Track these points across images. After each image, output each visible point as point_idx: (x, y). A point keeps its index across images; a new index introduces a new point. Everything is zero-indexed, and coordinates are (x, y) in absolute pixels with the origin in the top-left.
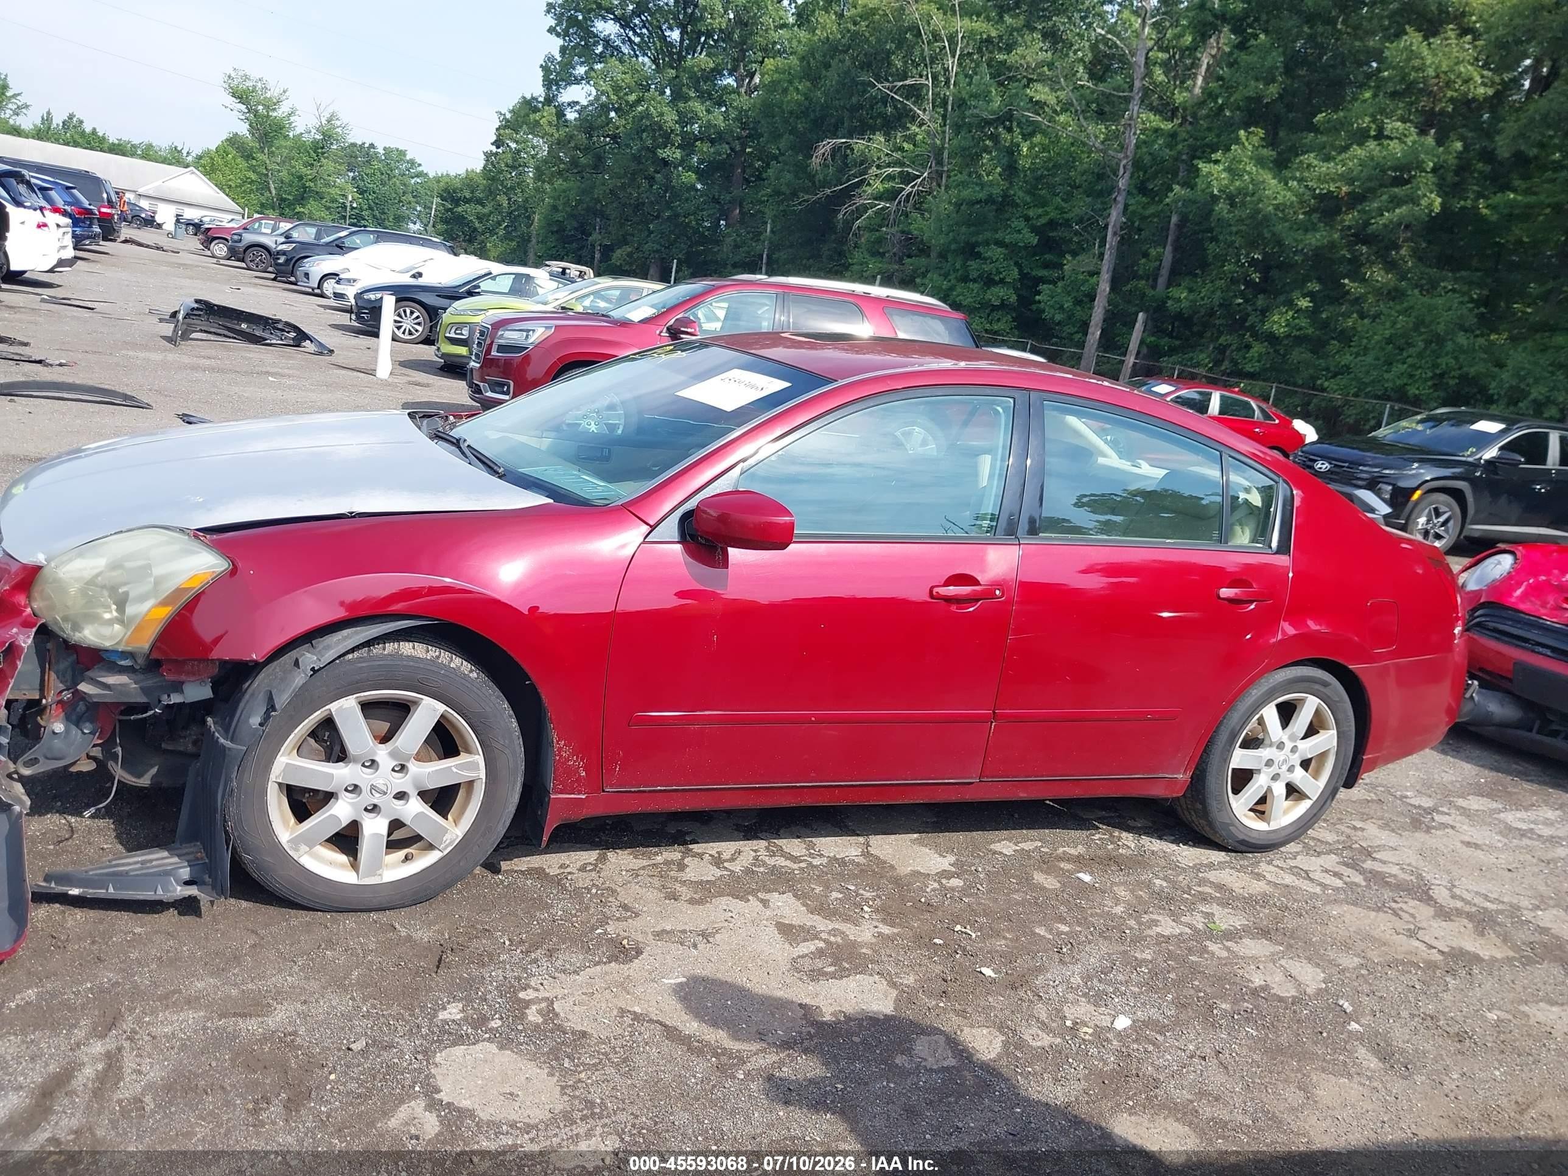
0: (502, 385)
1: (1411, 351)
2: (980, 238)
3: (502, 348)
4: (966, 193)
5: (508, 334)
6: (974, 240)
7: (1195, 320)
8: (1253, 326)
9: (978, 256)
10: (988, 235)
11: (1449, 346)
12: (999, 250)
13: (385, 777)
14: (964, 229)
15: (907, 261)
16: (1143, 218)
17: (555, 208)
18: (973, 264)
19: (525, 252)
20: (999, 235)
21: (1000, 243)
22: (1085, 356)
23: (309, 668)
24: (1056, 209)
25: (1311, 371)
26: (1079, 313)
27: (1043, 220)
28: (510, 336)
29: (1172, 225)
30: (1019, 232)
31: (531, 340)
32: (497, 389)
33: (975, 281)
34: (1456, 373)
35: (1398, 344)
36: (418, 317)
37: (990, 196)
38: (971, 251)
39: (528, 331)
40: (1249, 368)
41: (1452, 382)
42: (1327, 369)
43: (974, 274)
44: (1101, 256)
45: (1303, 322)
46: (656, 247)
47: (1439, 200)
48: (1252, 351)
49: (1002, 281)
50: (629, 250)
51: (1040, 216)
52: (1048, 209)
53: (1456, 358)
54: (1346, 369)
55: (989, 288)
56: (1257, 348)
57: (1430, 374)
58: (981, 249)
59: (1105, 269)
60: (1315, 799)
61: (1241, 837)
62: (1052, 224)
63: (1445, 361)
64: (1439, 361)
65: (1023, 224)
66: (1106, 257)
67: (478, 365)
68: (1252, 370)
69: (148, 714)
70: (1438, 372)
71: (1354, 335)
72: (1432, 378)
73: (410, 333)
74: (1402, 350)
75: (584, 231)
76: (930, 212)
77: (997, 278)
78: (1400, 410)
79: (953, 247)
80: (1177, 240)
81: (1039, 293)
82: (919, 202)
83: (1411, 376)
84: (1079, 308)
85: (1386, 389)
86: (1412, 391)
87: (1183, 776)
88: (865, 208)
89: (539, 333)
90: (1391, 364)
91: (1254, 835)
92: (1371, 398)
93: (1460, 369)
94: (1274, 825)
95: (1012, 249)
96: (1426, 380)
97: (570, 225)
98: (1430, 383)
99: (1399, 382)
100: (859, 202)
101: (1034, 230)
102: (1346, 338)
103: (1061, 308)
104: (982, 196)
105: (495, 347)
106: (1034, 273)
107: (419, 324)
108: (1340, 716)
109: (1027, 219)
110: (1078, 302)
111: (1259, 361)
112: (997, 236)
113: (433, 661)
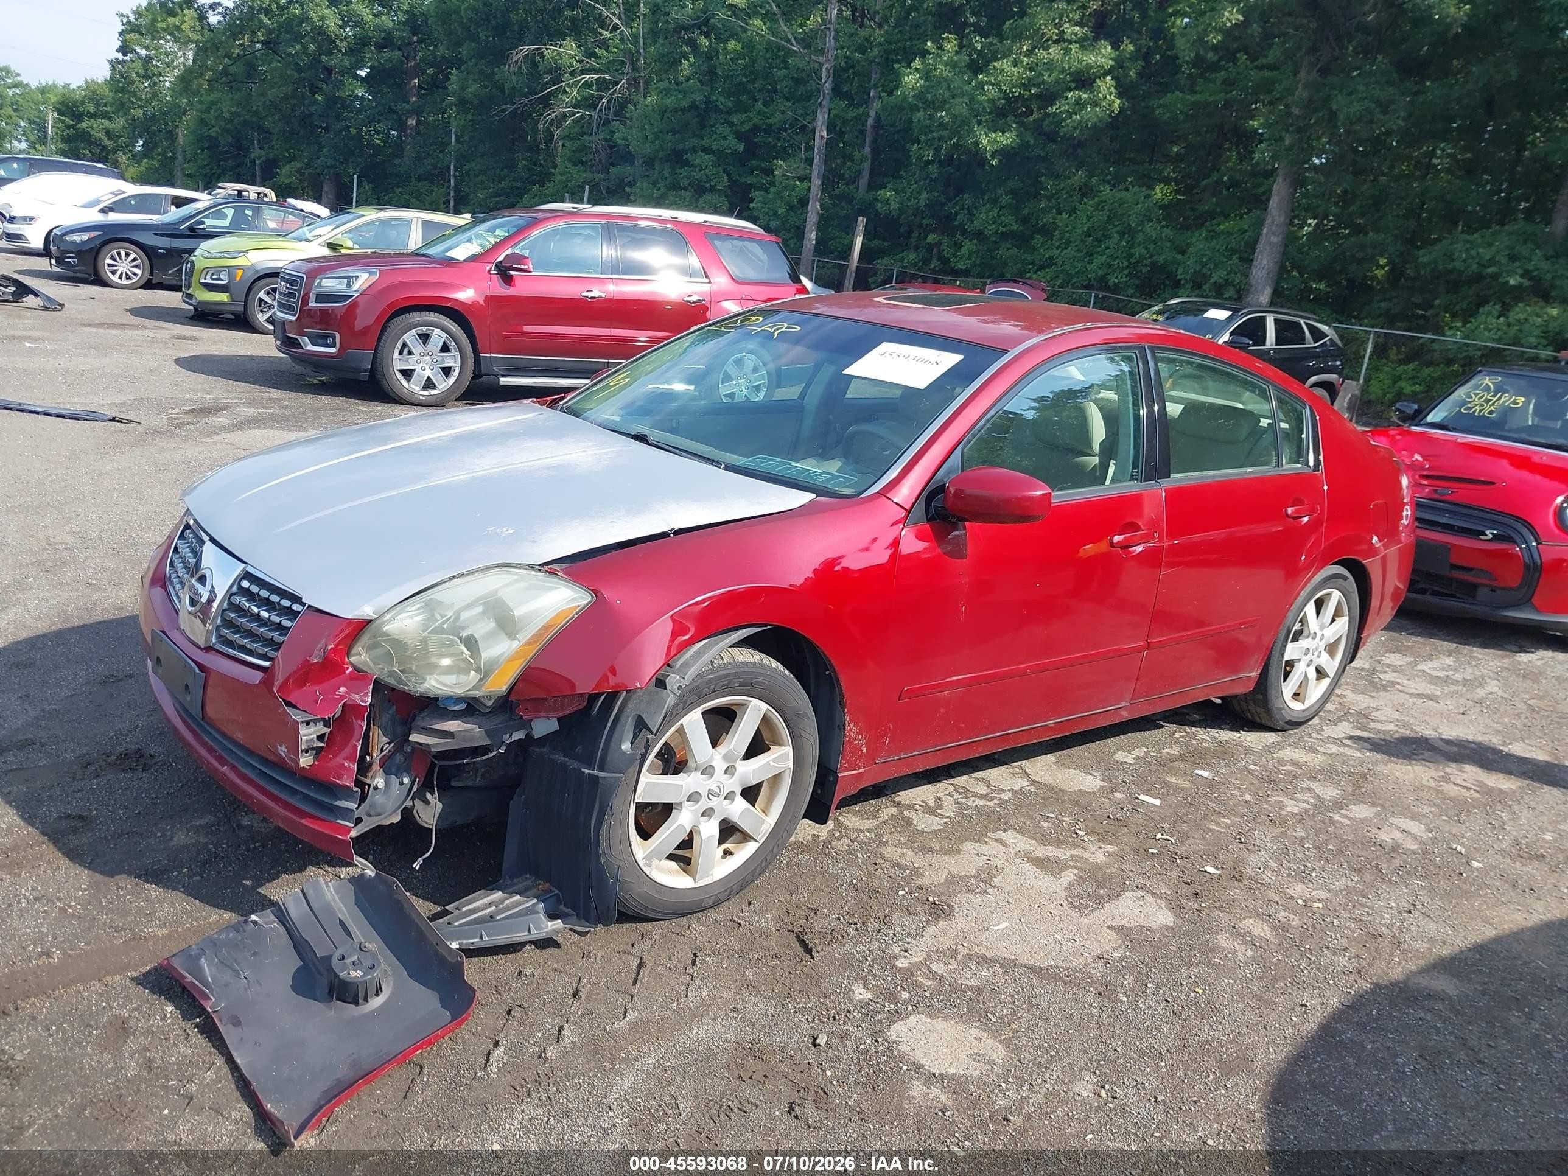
0: (326, 337)
1: (1109, 242)
2: (688, 145)
3: (320, 298)
4: (669, 101)
5: (326, 283)
6: (680, 147)
7: (901, 221)
8: (962, 225)
9: (686, 163)
10: (694, 142)
11: (1140, 237)
12: (707, 157)
13: (720, 780)
14: (669, 137)
15: (612, 170)
16: (845, 122)
17: (202, 122)
18: (683, 172)
19: (171, 172)
20: (705, 142)
21: (707, 150)
22: (803, 261)
23: (675, 688)
24: (759, 114)
25: (1019, 266)
26: (793, 220)
27: (746, 127)
28: (330, 284)
29: (869, 128)
30: (725, 138)
31: (355, 288)
32: (320, 341)
33: (685, 189)
34: (1148, 262)
35: (1096, 237)
36: (134, 260)
37: (694, 103)
38: (677, 159)
39: (349, 278)
40: (961, 266)
41: (1144, 270)
42: (1033, 263)
43: (684, 182)
44: (810, 162)
45: (1009, 219)
46: (330, 162)
47: (1118, 101)
48: (963, 249)
49: (712, 189)
50: (299, 165)
51: (743, 123)
52: (751, 114)
53: (1146, 248)
54: (1050, 262)
55: (700, 196)
56: (968, 246)
57: (1126, 264)
58: (689, 156)
59: (815, 173)
60: (1332, 676)
61: (1288, 718)
62: (755, 129)
63: (1138, 251)
64: (1132, 251)
65: (728, 130)
66: (815, 161)
67: (294, 318)
68: (964, 267)
69: (490, 755)
70: (1133, 261)
71: (1055, 230)
72: (1127, 267)
73: (128, 278)
74: (1100, 241)
75: (240, 146)
76: (631, 119)
77: (708, 185)
78: (1104, 297)
79: (661, 155)
80: (874, 141)
81: (751, 200)
82: (620, 108)
83: (1110, 266)
84: (792, 214)
85: (1090, 280)
86: (1112, 280)
87: (1255, 674)
88: (564, 116)
89: (363, 279)
90: (1092, 255)
91: (1295, 714)
92: (1077, 288)
93: (1151, 257)
94: (1308, 704)
95: (721, 157)
96: (1123, 269)
97: (225, 140)
98: (1126, 272)
99: (1100, 273)
100: (558, 110)
101: (739, 137)
102: (1047, 232)
103: (775, 213)
104: (685, 103)
105: (312, 297)
106: (743, 180)
107: (137, 267)
108: (1352, 605)
109: (731, 124)
110: (791, 208)
111: (969, 259)
112: (703, 142)
113: (760, 665)
